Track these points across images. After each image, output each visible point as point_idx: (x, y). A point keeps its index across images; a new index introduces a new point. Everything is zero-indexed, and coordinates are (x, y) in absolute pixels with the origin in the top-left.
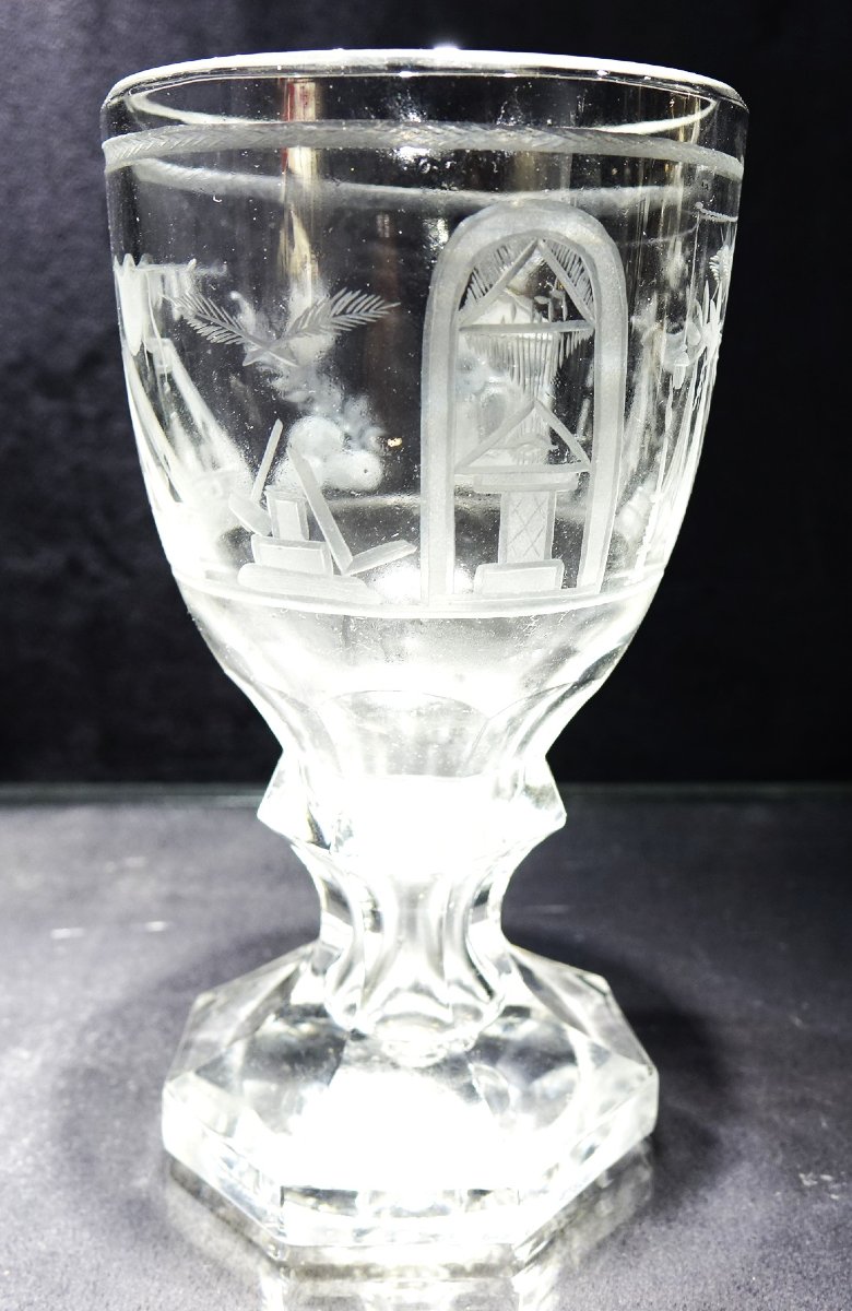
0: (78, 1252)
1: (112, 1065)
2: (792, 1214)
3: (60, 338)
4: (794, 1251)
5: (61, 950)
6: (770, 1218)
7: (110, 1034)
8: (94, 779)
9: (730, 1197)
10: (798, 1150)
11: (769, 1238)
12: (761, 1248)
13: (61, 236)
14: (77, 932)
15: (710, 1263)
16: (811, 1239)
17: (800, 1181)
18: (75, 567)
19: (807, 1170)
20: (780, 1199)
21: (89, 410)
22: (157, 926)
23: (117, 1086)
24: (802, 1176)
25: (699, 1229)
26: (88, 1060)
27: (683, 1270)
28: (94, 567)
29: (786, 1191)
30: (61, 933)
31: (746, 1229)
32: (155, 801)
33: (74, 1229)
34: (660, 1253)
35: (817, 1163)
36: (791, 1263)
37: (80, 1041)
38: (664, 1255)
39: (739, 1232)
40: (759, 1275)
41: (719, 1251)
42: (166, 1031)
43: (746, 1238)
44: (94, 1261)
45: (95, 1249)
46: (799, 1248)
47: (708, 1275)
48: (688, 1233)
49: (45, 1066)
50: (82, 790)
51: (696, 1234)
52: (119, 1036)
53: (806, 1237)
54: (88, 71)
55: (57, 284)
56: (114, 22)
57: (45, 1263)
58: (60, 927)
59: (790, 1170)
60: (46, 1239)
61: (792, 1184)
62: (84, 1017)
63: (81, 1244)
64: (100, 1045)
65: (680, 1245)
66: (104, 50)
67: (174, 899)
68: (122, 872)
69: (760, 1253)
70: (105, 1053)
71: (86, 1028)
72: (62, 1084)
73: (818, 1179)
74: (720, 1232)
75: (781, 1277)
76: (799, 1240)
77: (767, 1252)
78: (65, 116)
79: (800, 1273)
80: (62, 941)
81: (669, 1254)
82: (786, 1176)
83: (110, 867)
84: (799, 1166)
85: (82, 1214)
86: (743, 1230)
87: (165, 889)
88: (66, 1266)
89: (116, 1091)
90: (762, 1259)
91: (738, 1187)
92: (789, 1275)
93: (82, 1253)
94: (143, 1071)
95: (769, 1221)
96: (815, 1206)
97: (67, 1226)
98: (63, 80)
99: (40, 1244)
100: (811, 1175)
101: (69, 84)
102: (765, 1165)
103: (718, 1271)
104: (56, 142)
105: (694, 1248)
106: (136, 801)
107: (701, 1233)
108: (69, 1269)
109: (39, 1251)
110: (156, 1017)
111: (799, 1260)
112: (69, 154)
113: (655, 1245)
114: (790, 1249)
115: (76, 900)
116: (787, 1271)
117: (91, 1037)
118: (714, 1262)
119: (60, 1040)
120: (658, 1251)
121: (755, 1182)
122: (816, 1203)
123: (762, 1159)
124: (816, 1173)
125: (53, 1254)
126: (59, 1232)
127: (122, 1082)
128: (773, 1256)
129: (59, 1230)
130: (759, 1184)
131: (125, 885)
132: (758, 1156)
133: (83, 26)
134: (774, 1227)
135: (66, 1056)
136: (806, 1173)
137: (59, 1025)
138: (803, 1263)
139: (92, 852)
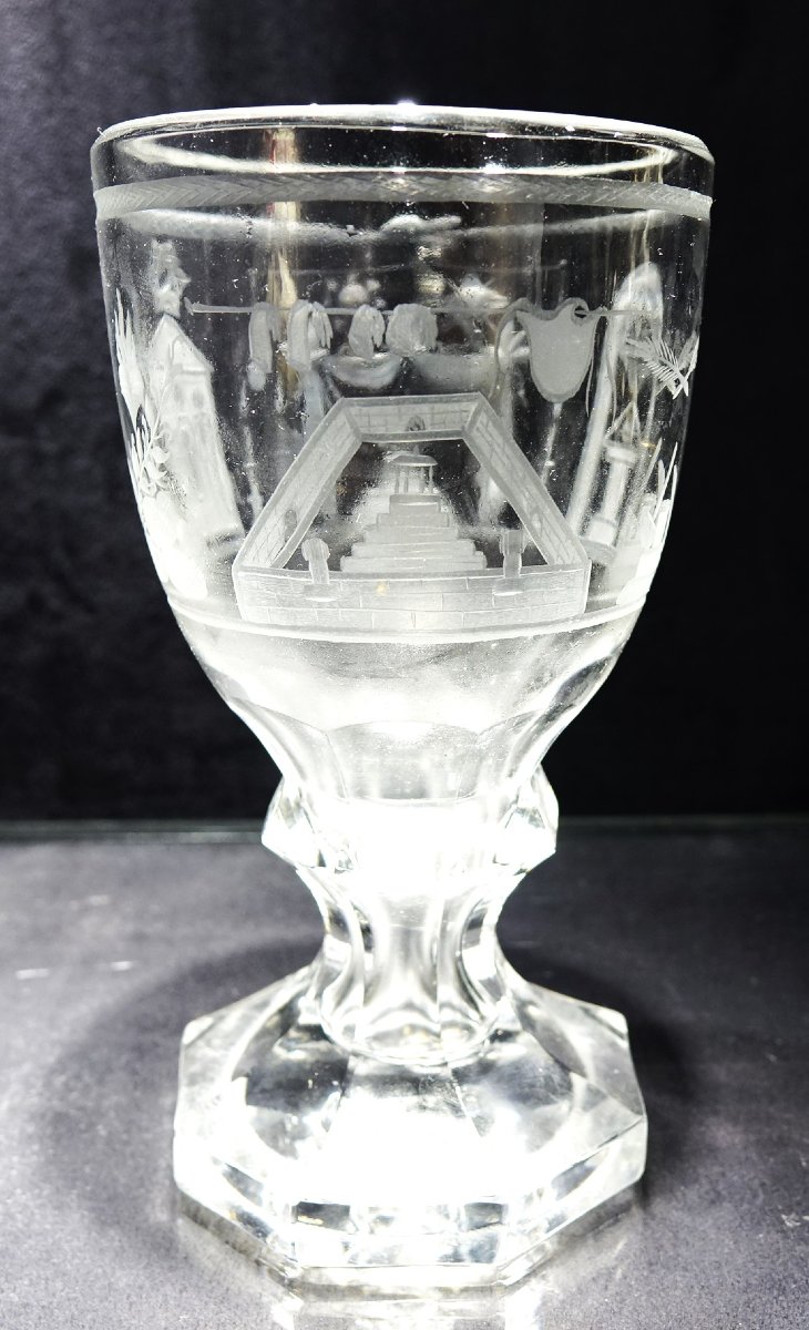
0: (51, 1303)
1: (82, 1109)
2: (776, 1257)
3: (21, 376)
4: (779, 1295)
5: (26, 990)
6: (753, 1261)
7: (78, 1077)
8: (54, 816)
9: (711, 1240)
10: (778, 1190)
11: (754, 1282)
12: (745, 1292)
13: (22, 275)
14: (43, 972)
15: (694, 1308)
16: (795, 1282)
17: (783, 1222)
18: (35, 603)
19: (789, 1210)
20: (762, 1241)
21: (49, 447)
22: (123, 965)
23: (86, 1131)
24: (784, 1217)
25: (682, 1273)
26: (56, 1103)
27: (667, 1316)
28: (55, 603)
29: (768, 1232)
30: (24, 974)
31: (729, 1272)
32: (118, 838)
33: (47, 1279)
34: (643, 1298)
35: (799, 1204)
36: (776, 1307)
37: (48, 1084)
38: (646, 1300)
39: (722, 1275)
40: (745, 1320)
41: (703, 1296)
42: (135, 1072)
43: (730, 1281)
44: (67, 1312)
45: (69, 1299)
46: (783, 1291)
47: (693, 1321)
48: (671, 1277)
49: (12, 1110)
50: (43, 827)
51: (679, 1279)
52: (87, 1078)
53: (790, 1280)
54: (50, 112)
55: (18, 322)
56: (76, 63)
57: (17, 1315)
58: (26, 968)
59: (771, 1211)
60: (18, 1290)
61: (774, 1225)
62: (51, 1059)
63: (54, 1295)
64: (68, 1088)
65: (663, 1290)
66: (66, 91)
67: (139, 938)
68: (86, 910)
69: (745, 1297)
70: (74, 1096)
71: (53, 1071)
72: (31, 1129)
73: (801, 1220)
74: (703, 1276)
75: (767, 1321)
76: (784, 1283)
77: (751, 1296)
78: (27, 156)
79: (786, 1317)
80: (28, 981)
81: (652, 1299)
82: (767, 1217)
83: (74, 905)
84: (780, 1207)
85: (54, 1264)
86: (726, 1274)
87: (130, 928)
88: (40, 1318)
89: (85, 1136)
90: (747, 1304)
91: (719, 1228)
92: (775, 1321)
93: (55, 1305)
94: (112, 1114)
95: (752, 1264)
96: (797, 1248)
97: (39, 1277)
98: (25, 119)
99: (12, 1295)
100: (793, 1216)
101: (30, 124)
102: (746, 1206)
103: (702, 1317)
104: (18, 182)
105: (678, 1293)
106: (98, 838)
107: (684, 1276)
108: (42, 1321)
109: (12, 1303)
110: (124, 1059)
111: (785, 1305)
112: (31, 192)
113: (637, 1290)
114: (775, 1293)
115: (41, 940)
116: (773, 1316)
117: (59, 1080)
118: (698, 1307)
119: (28, 1085)
120: (641, 1295)
121: (737, 1223)
122: (799, 1245)
123: (742, 1199)
124: (797, 1214)
125: (26, 1305)
126: (31, 1284)
127: (91, 1126)
128: (758, 1300)
129: (31, 1280)
130: (740, 1226)
131: (89, 924)
132: (737, 1197)
133: (46, 67)
134: (758, 1271)
135: (34, 1100)
136: (788, 1214)
137: (27, 1068)
138: (789, 1307)
139: (55, 890)
